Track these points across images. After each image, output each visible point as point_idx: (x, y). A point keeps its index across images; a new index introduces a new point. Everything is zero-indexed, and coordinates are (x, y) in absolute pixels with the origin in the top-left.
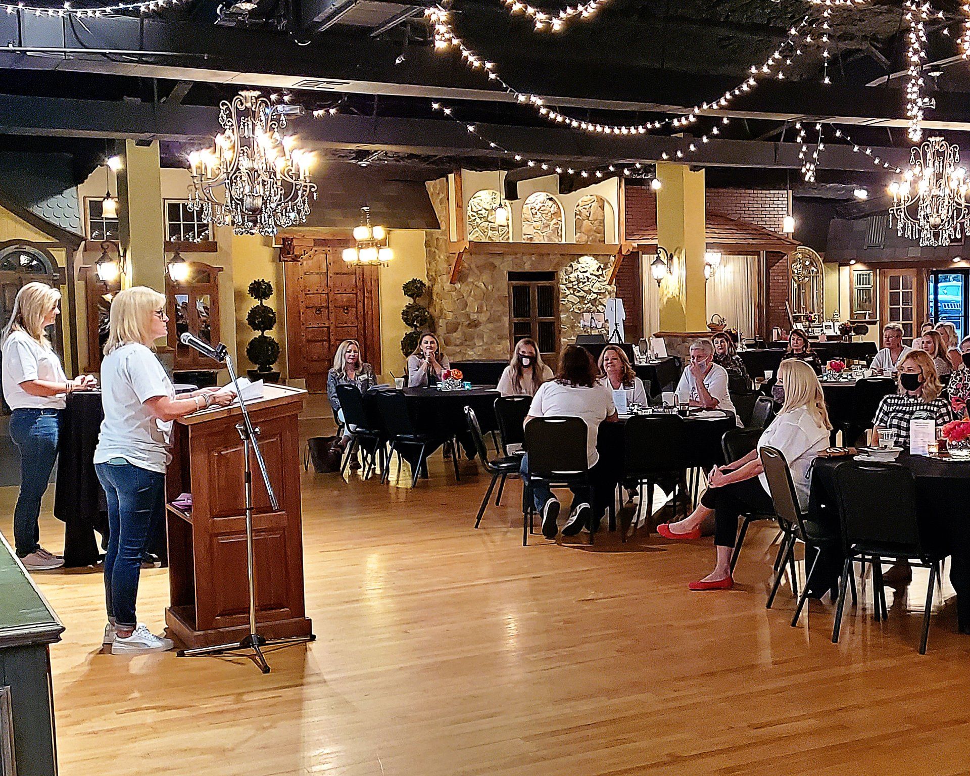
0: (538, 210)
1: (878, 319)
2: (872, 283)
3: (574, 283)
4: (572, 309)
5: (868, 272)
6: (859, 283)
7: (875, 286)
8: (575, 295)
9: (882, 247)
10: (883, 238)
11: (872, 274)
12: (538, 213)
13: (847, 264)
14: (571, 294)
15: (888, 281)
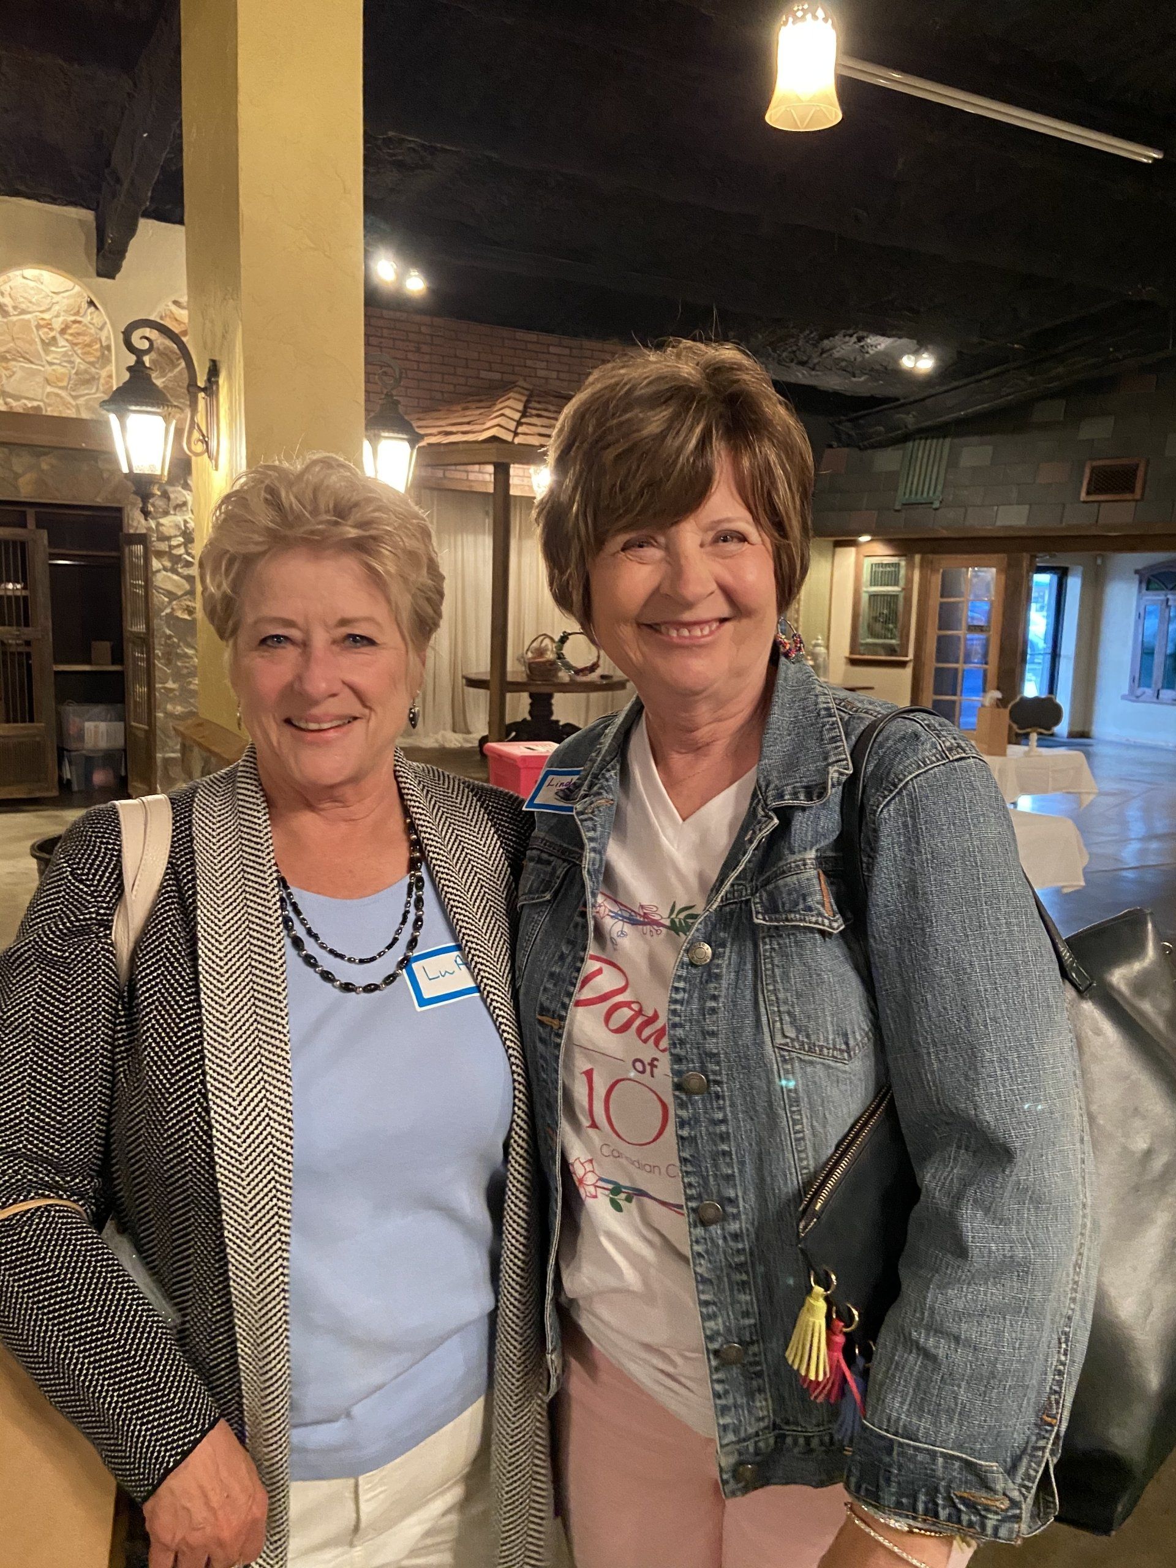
0: (63, 331)
1: (911, 656)
2: (902, 582)
3: (174, 543)
4: (168, 610)
5: (895, 560)
6: (874, 582)
7: (908, 589)
8: (178, 574)
9: (936, 505)
10: (939, 488)
11: (903, 563)
12: (62, 342)
13: (853, 543)
14: (165, 569)
15: (936, 580)
